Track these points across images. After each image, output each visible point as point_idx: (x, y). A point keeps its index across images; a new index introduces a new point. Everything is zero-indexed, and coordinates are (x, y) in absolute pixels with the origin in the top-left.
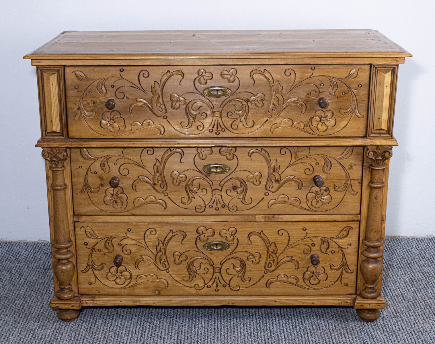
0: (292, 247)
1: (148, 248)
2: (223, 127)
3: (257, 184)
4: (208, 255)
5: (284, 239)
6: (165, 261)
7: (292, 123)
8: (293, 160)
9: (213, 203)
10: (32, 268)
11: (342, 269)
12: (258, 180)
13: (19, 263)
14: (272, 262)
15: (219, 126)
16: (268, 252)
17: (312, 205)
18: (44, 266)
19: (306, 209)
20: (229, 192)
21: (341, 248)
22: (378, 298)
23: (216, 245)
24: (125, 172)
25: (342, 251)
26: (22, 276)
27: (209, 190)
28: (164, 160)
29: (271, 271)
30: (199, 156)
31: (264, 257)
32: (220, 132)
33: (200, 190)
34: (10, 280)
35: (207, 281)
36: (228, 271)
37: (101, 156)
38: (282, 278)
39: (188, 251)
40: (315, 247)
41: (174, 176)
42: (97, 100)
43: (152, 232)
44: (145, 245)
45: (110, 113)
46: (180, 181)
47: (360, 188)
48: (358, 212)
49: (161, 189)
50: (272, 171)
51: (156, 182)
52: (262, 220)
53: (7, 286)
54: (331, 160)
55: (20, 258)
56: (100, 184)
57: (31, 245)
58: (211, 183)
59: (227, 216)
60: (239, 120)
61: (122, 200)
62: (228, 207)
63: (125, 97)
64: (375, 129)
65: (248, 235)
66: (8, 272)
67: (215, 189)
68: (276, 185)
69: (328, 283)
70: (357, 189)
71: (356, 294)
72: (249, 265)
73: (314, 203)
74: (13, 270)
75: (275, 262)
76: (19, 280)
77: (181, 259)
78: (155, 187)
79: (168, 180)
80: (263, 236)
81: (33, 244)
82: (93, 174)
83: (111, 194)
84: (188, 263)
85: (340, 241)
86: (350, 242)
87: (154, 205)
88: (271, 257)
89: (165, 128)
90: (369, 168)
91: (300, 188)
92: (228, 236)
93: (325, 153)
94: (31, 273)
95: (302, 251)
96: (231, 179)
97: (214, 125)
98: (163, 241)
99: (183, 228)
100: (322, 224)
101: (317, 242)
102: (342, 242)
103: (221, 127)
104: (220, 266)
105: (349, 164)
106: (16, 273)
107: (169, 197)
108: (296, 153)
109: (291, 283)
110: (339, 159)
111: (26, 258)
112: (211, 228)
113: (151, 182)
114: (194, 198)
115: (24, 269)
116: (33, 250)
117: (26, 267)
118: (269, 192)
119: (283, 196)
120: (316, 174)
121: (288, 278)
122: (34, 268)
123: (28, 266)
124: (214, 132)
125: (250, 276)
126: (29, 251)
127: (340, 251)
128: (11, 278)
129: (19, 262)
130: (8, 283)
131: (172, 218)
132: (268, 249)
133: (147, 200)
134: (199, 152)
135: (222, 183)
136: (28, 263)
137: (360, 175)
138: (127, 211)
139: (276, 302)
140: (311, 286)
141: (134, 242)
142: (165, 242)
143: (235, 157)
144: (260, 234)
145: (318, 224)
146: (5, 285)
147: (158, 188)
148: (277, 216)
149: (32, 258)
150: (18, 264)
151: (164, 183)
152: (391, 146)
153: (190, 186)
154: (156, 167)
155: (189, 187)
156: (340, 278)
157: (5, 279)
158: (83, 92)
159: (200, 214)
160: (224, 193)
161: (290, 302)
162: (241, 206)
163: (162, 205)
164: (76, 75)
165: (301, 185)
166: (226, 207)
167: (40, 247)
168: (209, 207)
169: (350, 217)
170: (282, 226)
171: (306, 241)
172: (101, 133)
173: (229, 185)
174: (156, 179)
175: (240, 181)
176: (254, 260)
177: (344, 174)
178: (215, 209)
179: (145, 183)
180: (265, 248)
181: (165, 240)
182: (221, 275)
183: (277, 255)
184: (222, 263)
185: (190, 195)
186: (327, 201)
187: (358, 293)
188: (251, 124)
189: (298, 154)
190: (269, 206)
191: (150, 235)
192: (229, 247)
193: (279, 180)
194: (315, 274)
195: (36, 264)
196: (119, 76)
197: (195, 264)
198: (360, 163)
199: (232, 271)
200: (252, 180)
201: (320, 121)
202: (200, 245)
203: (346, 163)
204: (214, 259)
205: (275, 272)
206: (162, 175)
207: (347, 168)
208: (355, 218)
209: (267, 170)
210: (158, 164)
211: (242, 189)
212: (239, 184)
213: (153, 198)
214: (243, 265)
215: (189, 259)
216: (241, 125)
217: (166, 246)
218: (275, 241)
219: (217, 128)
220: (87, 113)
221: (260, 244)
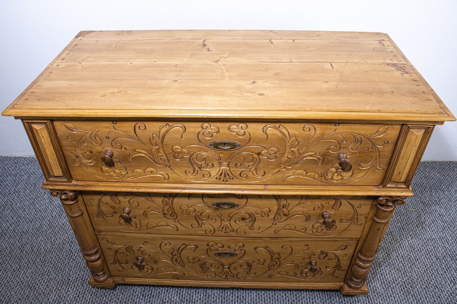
0: (294, 256)
1: (164, 253)
2: (231, 175)
3: (265, 217)
4: (218, 259)
5: (288, 251)
6: (180, 261)
7: (305, 174)
8: (304, 200)
9: (223, 228)
11: (335, 268)
12: (266, 214)
14: (275, 264)
15: (227, 174)
16: (272, 259)
17: (317, 231)
19: (311, 234)
20: (237, 221)
23: (226, 254)
24: (136, 204)
25: (338, 258)
27: (218, 219)
28: (172, 197)
29: (273, 269)
31: (268, 261)
32: (228, 180)
33: (209, 220)
35: (217, 274)
36: (236, 268)
38: (283, 273)
39: (200, 256)
40: (315, 256)
41: (184, 209)
42: (94, 150)
43: (167, 244)
44: (162, 251)
46: (190, 212)
47: (364, 221)
48: (359, 237)
49: (172, 217)
50: (281, 207)
51: (166, 212)
54: (342, 200)
56: (113, 211)
58: (220, 215)
59: (236, 237)
60: (248, 170)
61: (136, 223)
62: (236, 231)
63: (123, 148)
64: (392, 180)
65: (255, 248)
67: (224, 219)
68: (284, 217)
69: (322, 276)
70: (362, 221)
71: (343, 282)
72: (255, 265)
73: (319, 230)
75: (278, 264)
77: (194, 261)
78: (166, 215)
79: (178, 211)
80: (268, 249)
82: (105, 204)
84: (201, 263)
85: (338, 252)
86: (346, 253)
87: (166, 228)
88: (274, 261)
89: (169, 175)
90: (377, 205)
91: (307, 220)
92: (237, 248)
95: (303, 259)
96: (240, 212)
97: (221, 174)
98: (177, 250)
99: (195, 243)
100: (324, 242)
101: (317, 253)
103: (229, 175)
104: (229, 266)
105: (359, 204)
107: (180, 223)
109: (290, 277)
110: (350, 200)
112: (220, 244)
113: (161, 212)
114: (204, 224)
118: (277, 222)
119: (290, 225)
120: (324, 210)
121: (288, 273)
124: (222, 179)
125: (255, 272)
127: (336, 258)
132: (272, 257)
133: (159, 224)
135: (230, 215)
137: (368, 212)
138: (142, 231)
142: (179, 251)
144: (266, 248)
147: (168, 216)
148: (281, 238)
151: (174, 214)
153: (200, 216)
154: (165, 202)
155: (198, 217)
156: (333, 274)
158: (77, 142)
159: (210, 235)
160: (232, 222)
162: (248, 230)
163: (174, 228)
164: (65, 126)
165: (308, 218)
166: (234, 231)
168: (219, 231)
170: (287, 243)
173: (238, 216)
174: (166, 210)
175: (249, 214)
176: (259, 263)
177: (353, 212)
178: (223, 233)
180: (270, 256)
181: (179, 249)
182: (230, 271)
183: (280, 260)
184: (230, 264)
185: (200, 222)
186: (332, 229)
187: (346, 282)
188: (261, 173)
190: (276, 232)
191: (166, 246)
192: (237, 255)
193: (288, 214)
196: (113, 129)
197: (207, 264)
198: (370, 203)
199: (239, 269)
200: (260, 214)
201: (336, 172)
202: (211, 253)
203: (356, 203)
204: (223, 261)
205: (277, 269)
206: (172, 208)
207: (356, 206)
209: (276, 207)
210: (166, 199)
211: (250, 220)
212: (247, 216)
213: (165, 223)
214: (250, 266)
215: (201, 261)
216: (250, 174)
217: (180, 253)
218: (279, 252)
219: (225, 176)
220: (86, 161)
221: (265, 254)
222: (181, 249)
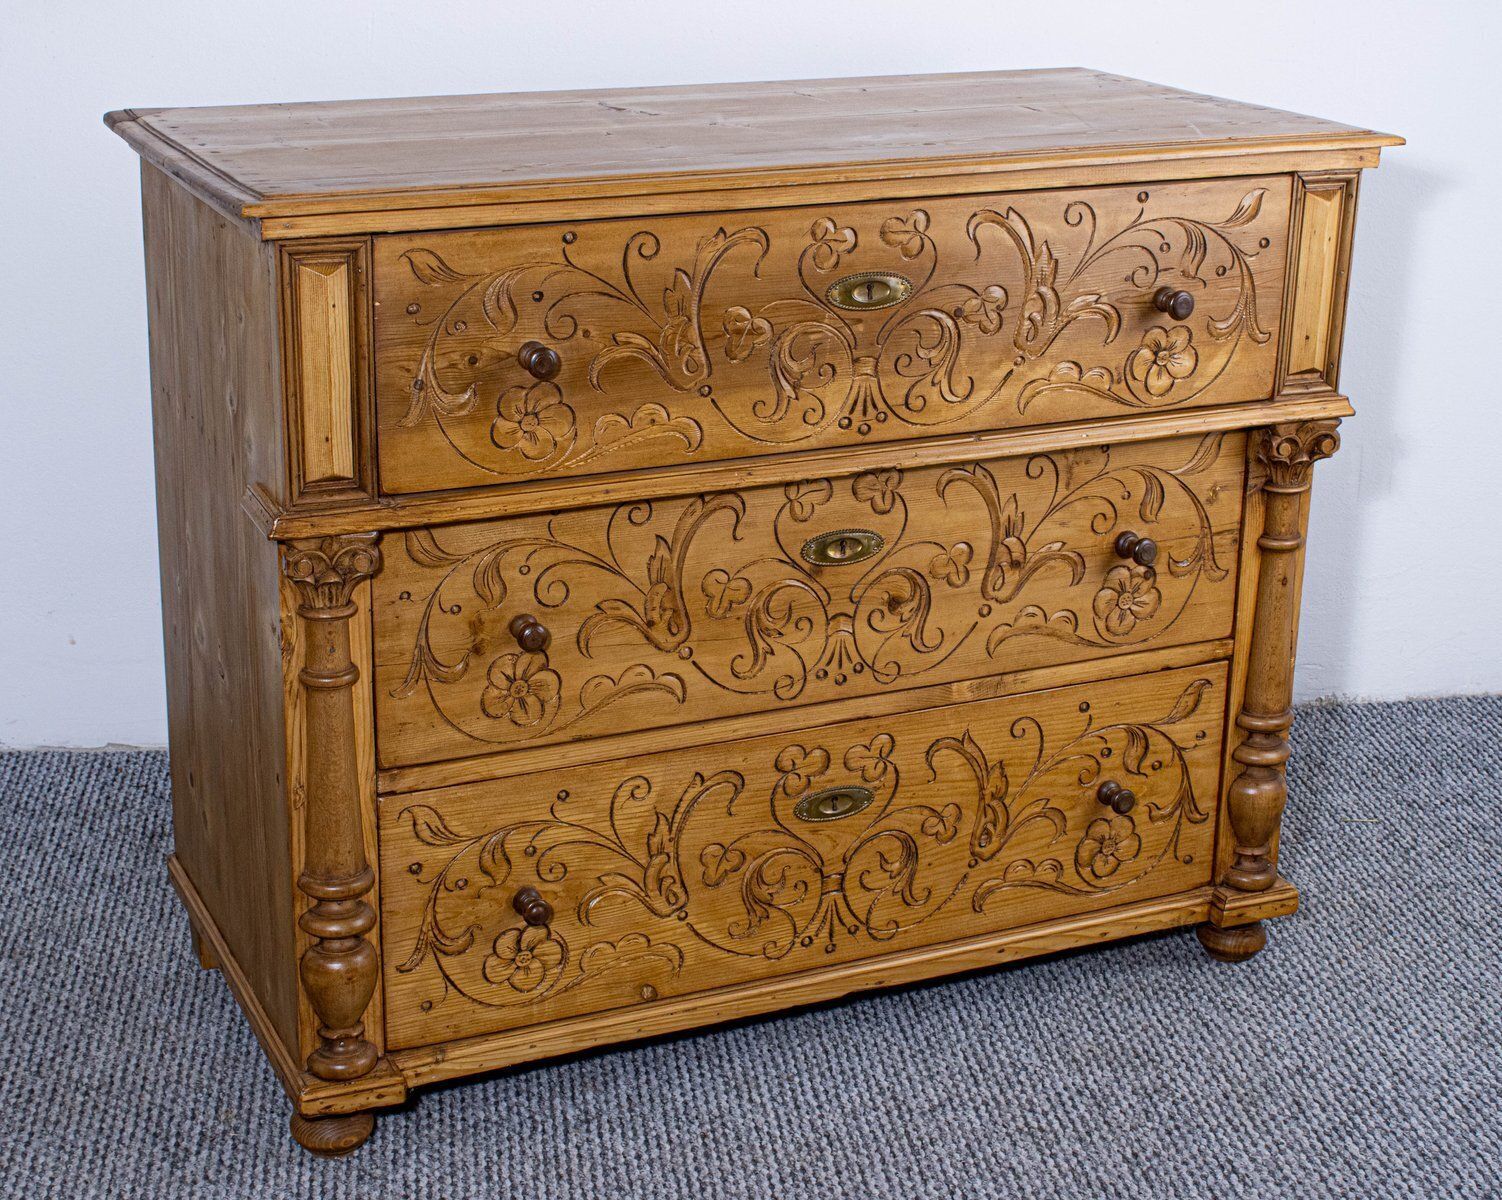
0: (1048, 770)
1: (622, 847)
2: (881, 406)
3: (959, 583)
4: (806, 836)
5: (1028, 746)
6: (675, 881)
7: (1077, 376)
8: (1062, 492)
9: (829, 663)
10: (108, 835)
11: (1178, 813)
12: (961, 569)
13: (61, 821)
14: (990, 827)
15: (869, 404)
16: (982, 798)
17: (1108, 629)
18: (145, 827)
19: (1091, 644)
20: (876, 617)
21: (1179, 750)
22: (1277, 885)
23: (834, 798)
24: (558, 593)
25: (1181, 758)
26: (81, 860)
27: (819, 618)
28: (682, 538)
29: (987, 855)
30: (792, 510)
31: (970, 815)
32: (873, 424)
33: (791, 626)
34: (44, 873)
35: (800, 924)
36: (867, 880)
37: (476, 548)
38: (1021, 872)
39: (747, 836)
40: (1112, 758)
41: (713, 589)
42: (485, 351)
43: (636, 792)
44: (614, 838)
45: (524, 393)
46: (731, 602)
47: (1233, 556)
48: (1228, 632)
49: (671, 639)
50: (1002, 531)
51: (655, 616)
52: (969, 696)
53: (38, 892)
54: (1164, 479)
55: (58, 805)
56: (469, 646)
57: (83, 760)
58: (824, 598)
59: (870, 700)
60: (929, 379)
61: (542, 694)
62: (871, 668)
63: (580, 333)
64: (1292, 371)
65: (928, 753)
66: (30, 848)
67: (834, 617)
68: (1013, 577)
69: (1143, 862)
70: (1227, 560)
71: (1211, 883)
72: (928, 848)
73: (1114, 622)
74: (46, 843)
75: (1000, 827)
76: (72, 872)
77: (725, 866)
78: (653, 633)
79: (695, 603)
80: (968, 747)
81: (92, 758)
82: (449, 615)
83: (508, 677)
84: (748, 875)
85: (1178, 727)
86: (1202, 726)
87: (645, 695)
88: (989, 811)
89: (705, 428)
90: (1263, 491)
91: (1077, 580)
92: (870, 763)
93: (1150, 461)
94: (106, 851)
95: (1075, 778)
96: (885, 574)
97: (855, 402)
98: (669, 816)
99: (736, 762)
100: (1133, 683)
101: (1118, 740)
102: (1182, 731)
103: (875, 406)
104: (842, 868)
105: (1208, 485)
106: (55, 851)
107: (694, 663)
108: (1070, 469)
109: (1043, 885)
110: (1182, 474)
111: (80, 802)
112: (820, 748)
113: (638, 620)
114: (772, 653)
115: (80, 836)
116: (94, 777)
117: (85, 830)
118: (993, 604)
119: (1031, 610)
120: (1122, 528)
121: (1034, 869)
122: (113, 834)
123: (91, 828)
125: (929, 884)
126: (84, 778)
127: (1177, 758)
128: (44, 869)
129: (59, 815)
130: (39, 884)
131: (703, 732)
132: (982, 788)
133: (625, 682)
134: (792, 497)
135: (856, 593)
136: (90, 818)
137: (1237, 518)
138: (560, 729)
139: (1002, 951)
140: (1095, 882)
141: (580, 835)
142: (678, 817)
143: (898, 500)
144: (960, 744)
145: (1122, 686)
146: (30, 889)
147: (660, 634)
148: (1009, 678)
149: (98, 801)
150: (56, 821)
151: (679, 618)
152: (1336, 418)
153: (762, 616)
154: (656, 564)
155: (758, 619)
156: (1173, 843)
157: (26, 873)
158: (437, 323)
159: (788, 703)
160: (861, 625)
161: (1041, 944)
162: (909, 658)
163: (673, 692)
164: (411, 263)
165: (1079, 568)
166: (866, 668)
167: (114, 766)
168: (818, 677)
169: (1206, 651)
170: (1025, 708)
171: (1088, 744)
172: (492, 466)
173: (878, 595)
174: (656, 604)
175: (910, 578)
176: (940, 828)
177: (1197, 522)
178: (833, 682)
179: (621, 624)
180: (974, 785)
181: (676, 812)
182: (845, 897)
183: (1007, 802)
184: (848, 857)
185: (761, 644)
186: (1148, 609)
187: (1219, 879)
188: (962, 389)
189: (1076, 470)
190: (991, 648)
191: (631, 802)
192: (870, 798)
193: (1021, 560)
194: (1106, 843)
195: (115, 821)
196: (562, 260)
197: (768, 875)
198: (1238, 479)
199: (877, 879)
200: (943, 571)
201: (1155, 362)
202: (785, 808)
203: (1202, 485)
204: (824, 847)
205: (998, 856)
206: (676, 592)
207: (1202, 499)
208: (1220, 652)
209: (988, 535)
210: (663, 552)
211: (914, 604)
212: (906, 590)
213: (646, 670)
214: (911, 852)
215: (749, 860)
216: (933, 396)
217: (680, 830)
218: (1002, 757)
219: (865, 413)
220: (447, 399)
221: (959, 777)
222: (681, 810)
